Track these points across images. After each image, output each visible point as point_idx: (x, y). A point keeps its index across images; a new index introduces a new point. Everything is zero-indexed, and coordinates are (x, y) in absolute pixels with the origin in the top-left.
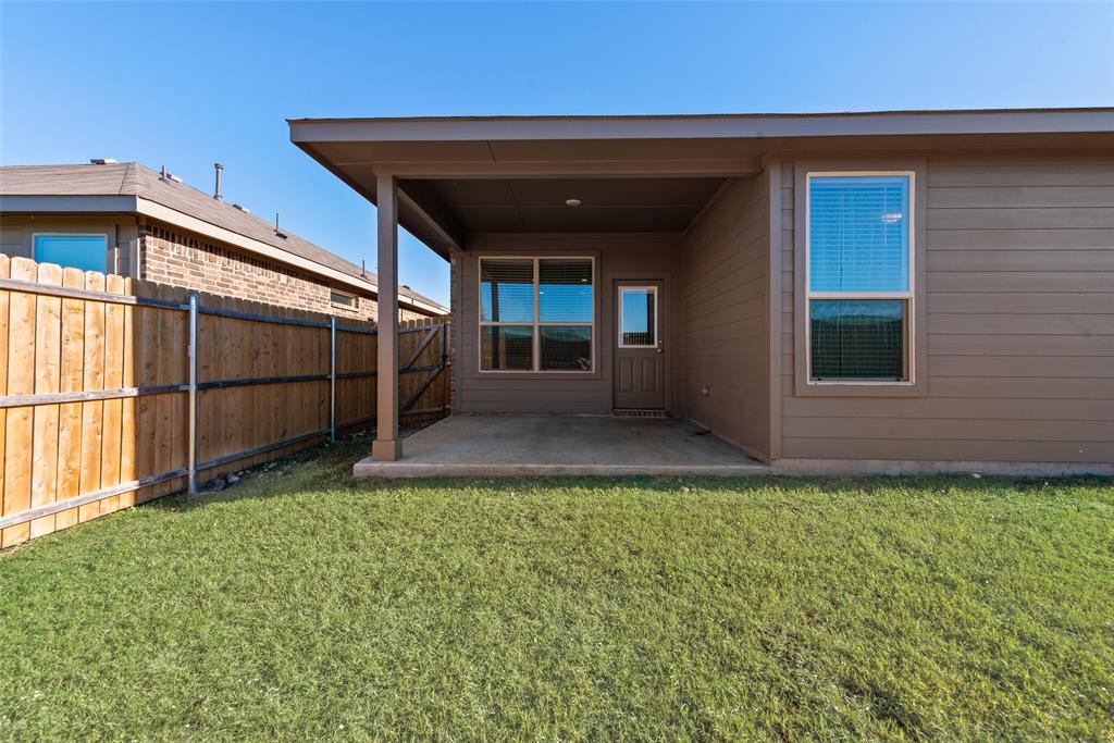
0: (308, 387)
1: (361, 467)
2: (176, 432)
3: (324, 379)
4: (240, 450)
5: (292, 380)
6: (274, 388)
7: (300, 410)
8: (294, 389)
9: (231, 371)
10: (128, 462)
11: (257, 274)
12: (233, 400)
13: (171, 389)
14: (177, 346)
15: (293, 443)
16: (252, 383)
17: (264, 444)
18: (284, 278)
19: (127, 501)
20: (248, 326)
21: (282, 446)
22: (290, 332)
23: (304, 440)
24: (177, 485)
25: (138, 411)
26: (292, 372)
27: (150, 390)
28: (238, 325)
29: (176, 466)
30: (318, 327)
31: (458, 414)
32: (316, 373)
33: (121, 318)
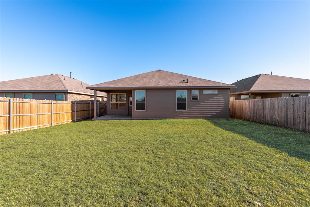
0: (87, 111)
1: (92, 119)
2: (74, 116)
3: (89, 110)
4: (80, 118)
5: (85, 110)
6: (83, 112)
7: (86, 114)
8: (85, 111)
9: (79, 110)
10: (71, 118)
11: (80, 96)
12: (79, 112)
13: (74, 112)
14: (74, 107)
15: (85, 118)
16: (81, 111)
17: (82, 118)
18: (83, 96)
19: (71, 122)
20: (80, 105)
21: (84, 118)
22: (85, 104)
23: (87, 118)
24: (74, 121)
25: (72, 113)
26: (85, 109)
27: (73, 111)
28: (79, 104)
29: (74, 119)
30: (88, 104)
31: (108, 115)
32: (88, 109)
33: (70, 105)
